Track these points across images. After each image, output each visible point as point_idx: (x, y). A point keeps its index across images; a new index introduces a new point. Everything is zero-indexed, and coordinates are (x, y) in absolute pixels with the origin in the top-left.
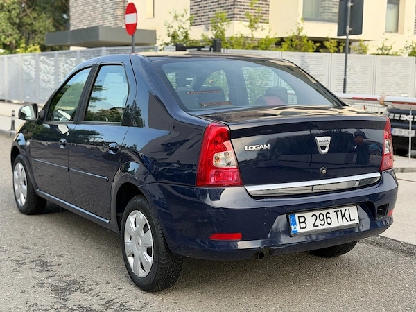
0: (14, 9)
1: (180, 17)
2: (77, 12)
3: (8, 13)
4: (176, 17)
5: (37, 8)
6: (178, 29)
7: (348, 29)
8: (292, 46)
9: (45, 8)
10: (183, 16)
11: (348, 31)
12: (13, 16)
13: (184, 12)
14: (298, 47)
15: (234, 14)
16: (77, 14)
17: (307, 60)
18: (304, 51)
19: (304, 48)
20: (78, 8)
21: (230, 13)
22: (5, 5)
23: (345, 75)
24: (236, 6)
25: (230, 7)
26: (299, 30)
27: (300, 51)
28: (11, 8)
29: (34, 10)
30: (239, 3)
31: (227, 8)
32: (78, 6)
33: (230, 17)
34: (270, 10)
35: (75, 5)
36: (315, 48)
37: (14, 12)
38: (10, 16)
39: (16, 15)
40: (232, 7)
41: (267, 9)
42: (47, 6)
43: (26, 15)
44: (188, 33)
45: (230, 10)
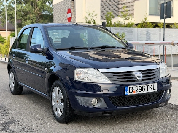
0: (34, 19)
1: (91, 15)
2: (56, 17)
3: (31, 20)
4: (89, 14)
5: (43, 18)
6: (90, 19)
7: (165, 16)
8: (142, 26)
9: (47, 18)
10: (93, 14)
11: (165, 17)
12: (33, 22)
13: (93, 12)
14: (145, 26)
15: (118, 14)
16: (56, 19)
17: (149, 32)
18: (148, 28)
19: (148, 27)
20: (56, 16)
21: (117, 14)
22: (30, 17)
23: (164, 36)
24: (119, 11)
25: (117, 11)
26: (146, 19)
27: (146, 28)
28: (33, 18)
29: (42, 19)
30: (121, 9)
31: (115, 11)
32: (57, 15)
33: (117, 15)
34: (135, 12)
35: (55, 15)
36: (153, 26)
37: (34, 20)
38: (32, 21)
39: (35, 21)
40: (118, 11)
41: (133, 11)
42: (48, 17)
43: (39, 21)
44: (95, 21)
45: (117, 12)
